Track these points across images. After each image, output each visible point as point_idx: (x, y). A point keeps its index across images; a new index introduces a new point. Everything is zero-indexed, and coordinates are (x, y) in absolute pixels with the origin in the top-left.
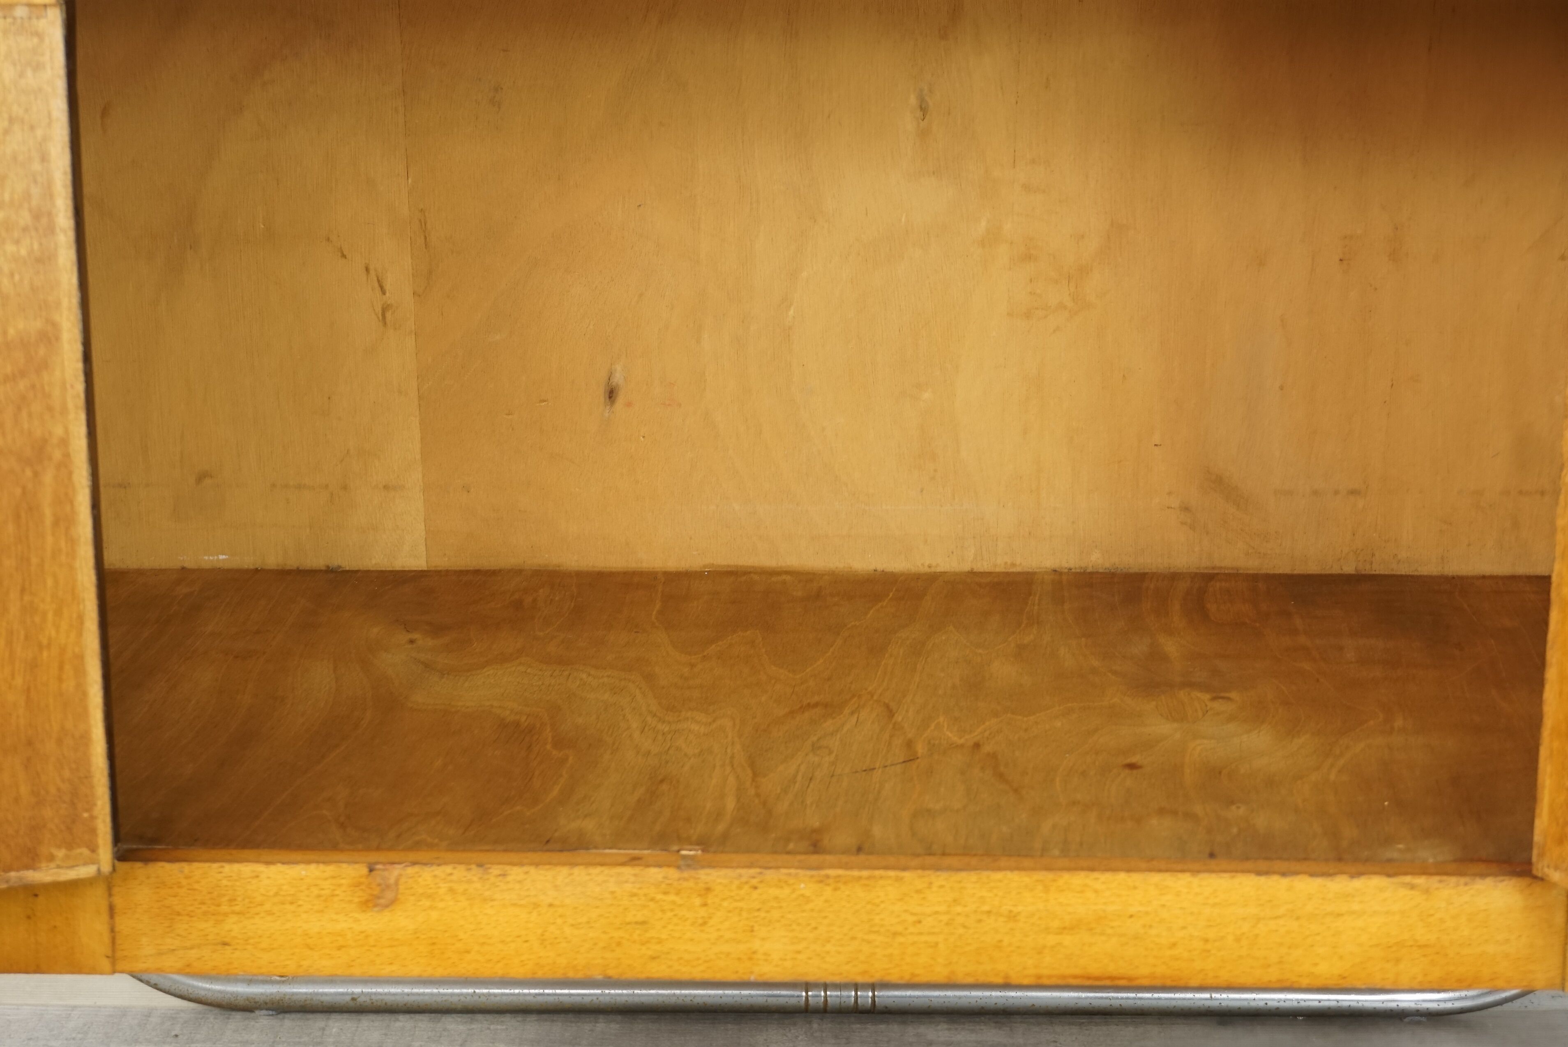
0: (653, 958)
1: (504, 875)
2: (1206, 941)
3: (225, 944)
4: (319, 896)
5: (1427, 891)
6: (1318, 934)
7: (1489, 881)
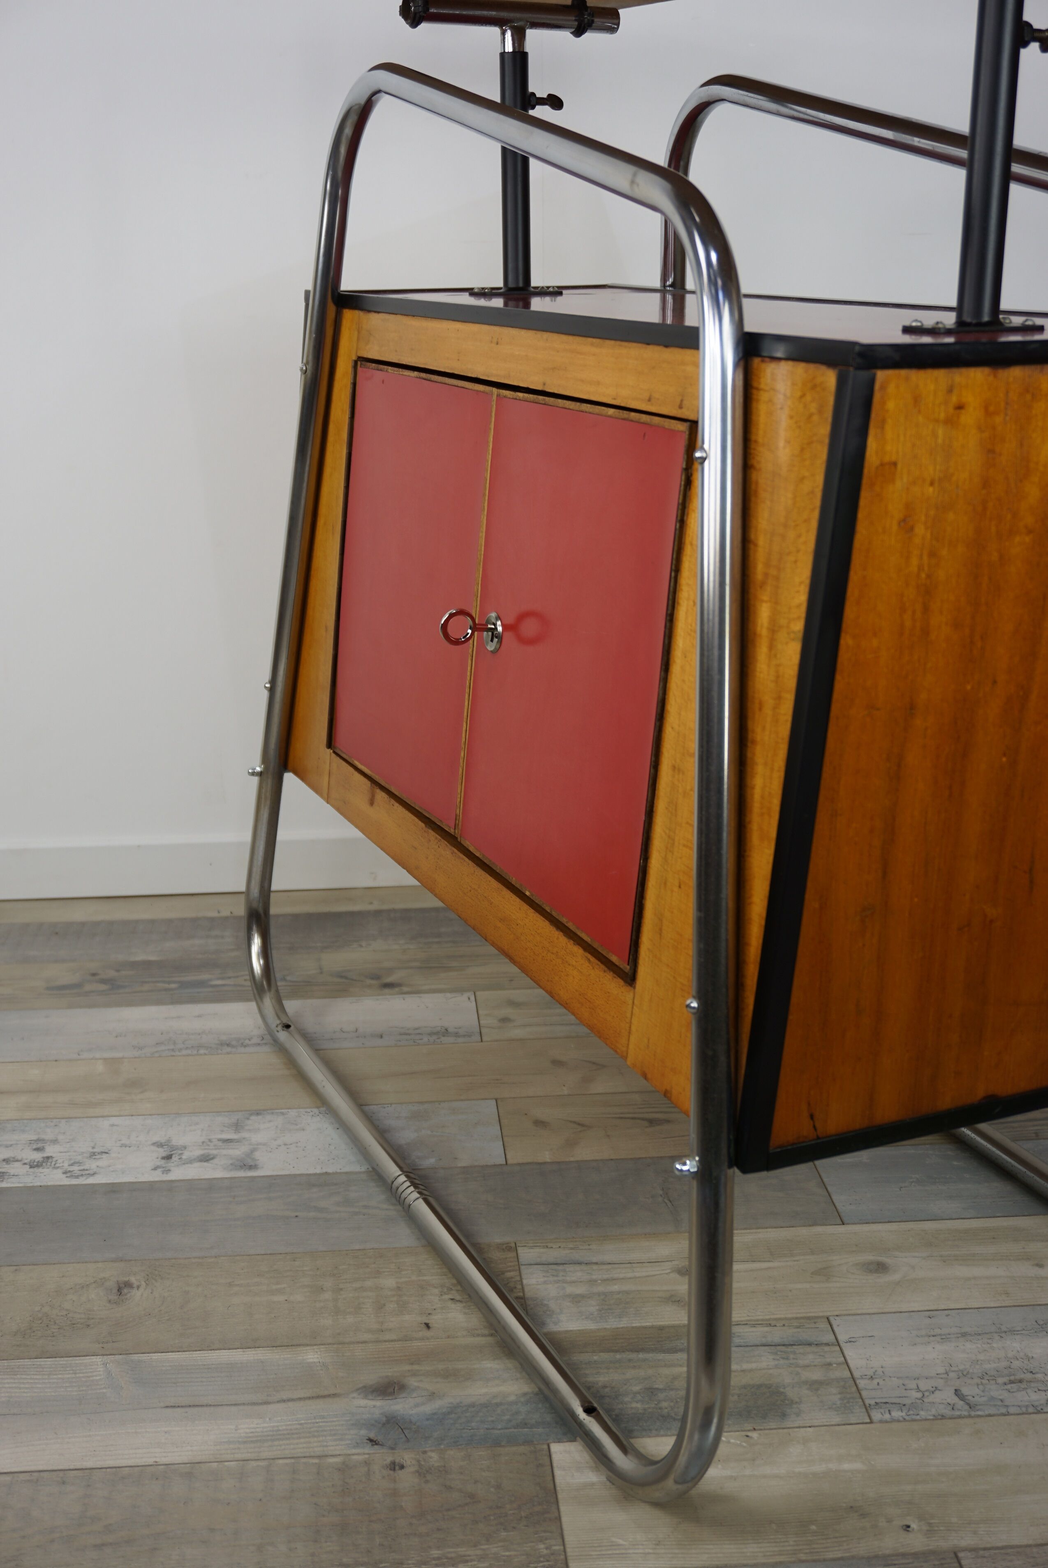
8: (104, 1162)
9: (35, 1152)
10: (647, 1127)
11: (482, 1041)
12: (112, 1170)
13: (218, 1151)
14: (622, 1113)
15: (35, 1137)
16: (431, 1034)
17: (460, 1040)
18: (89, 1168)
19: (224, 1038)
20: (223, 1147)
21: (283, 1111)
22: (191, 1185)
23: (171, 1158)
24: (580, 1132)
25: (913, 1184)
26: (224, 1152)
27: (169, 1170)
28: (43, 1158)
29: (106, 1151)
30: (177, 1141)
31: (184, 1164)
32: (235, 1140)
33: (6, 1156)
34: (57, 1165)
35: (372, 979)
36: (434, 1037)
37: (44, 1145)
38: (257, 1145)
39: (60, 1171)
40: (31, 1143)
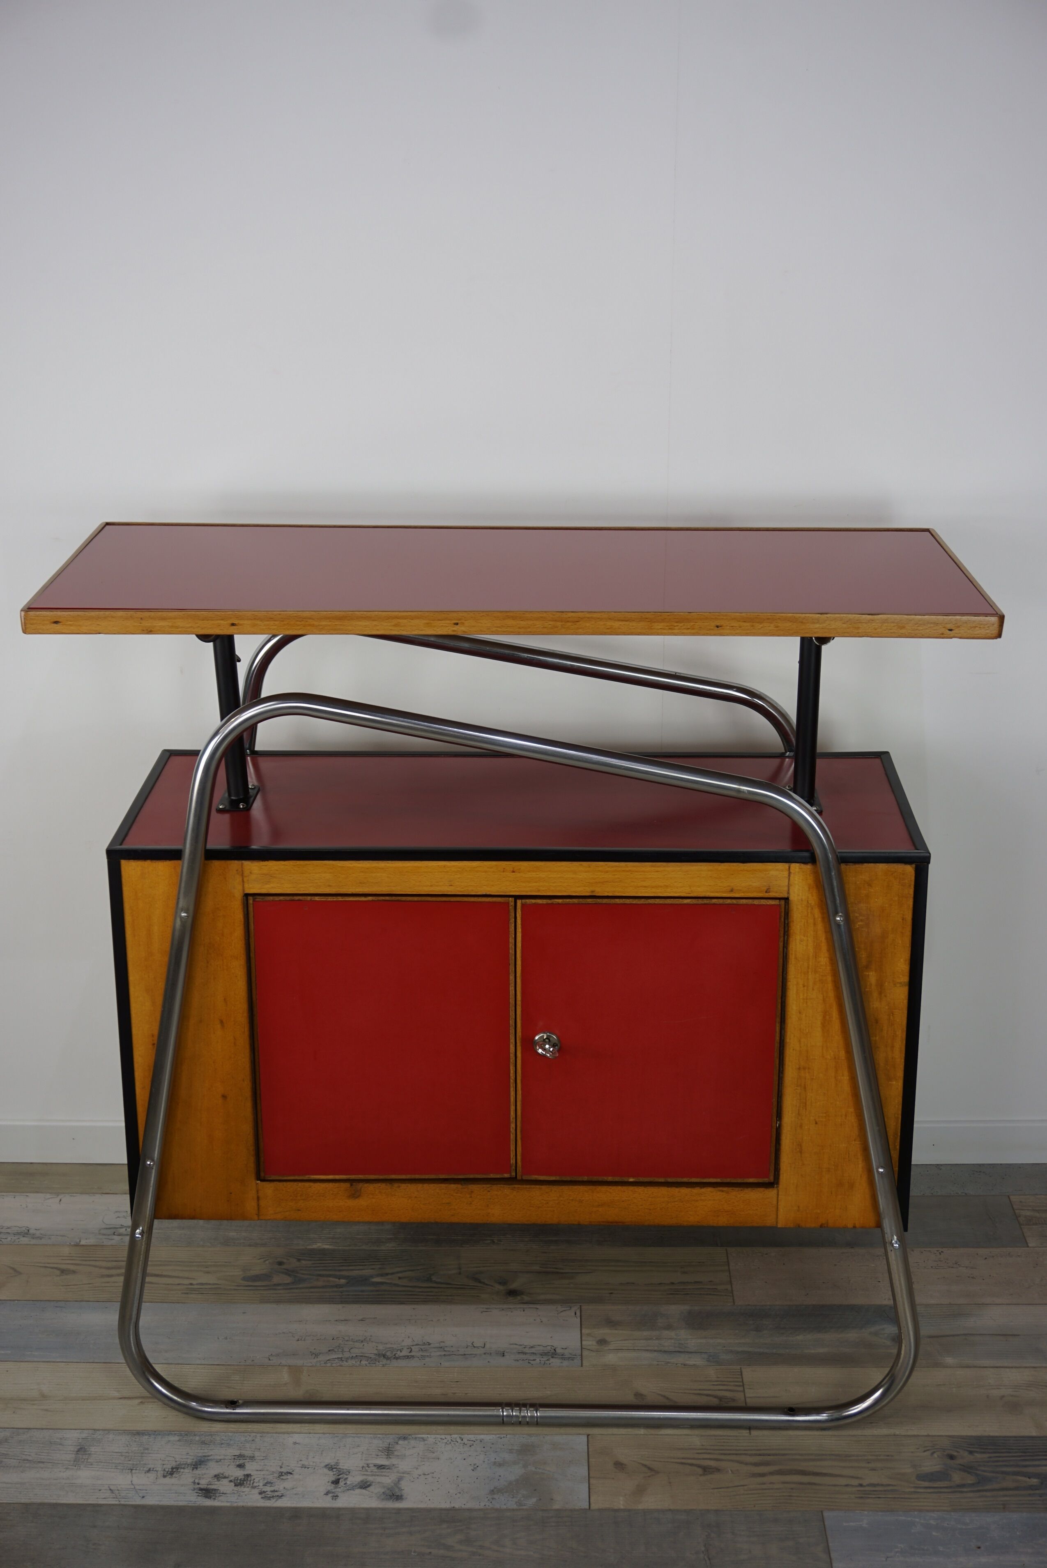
0: (453, 1215)
1: (399, 1187)
2: (650, 1210)
3: (299, 1210)
4: (333, 1194)
5: (727, 1193)
6: (689, 1207)
7: (750, 1189)
8: (288, 1484)
9: (238, 1469)
10: (701, 1475)
11: (582, 1366)
12: (295, 1492)
13: (374, 1477)
14: (683, 1458)
15: (237, 1453)
16: (543, 1354)
17: (566, 1363)
18: (278, 1489)
19: (381, 1347)
20: (378, 1473)
21: (423, 1436)
22: (353, 1513)
23: (338, 1482)
24: (649, 1477)
25: (897, 1554)
26: (379, 1479)
27: (337, 1496)
28: (244, 1475)
29: (291, 1471)
30: (344, 1465)
31: (348, 1490)
32: (386, 1466)
33: (216, 1472)
34: (255, 1484)
35: (500, 1283)
36: (545, 1358)
37: (245, 1461)
38: (403, 1473)
39: (256, 1491)
40: (234, 1459)
